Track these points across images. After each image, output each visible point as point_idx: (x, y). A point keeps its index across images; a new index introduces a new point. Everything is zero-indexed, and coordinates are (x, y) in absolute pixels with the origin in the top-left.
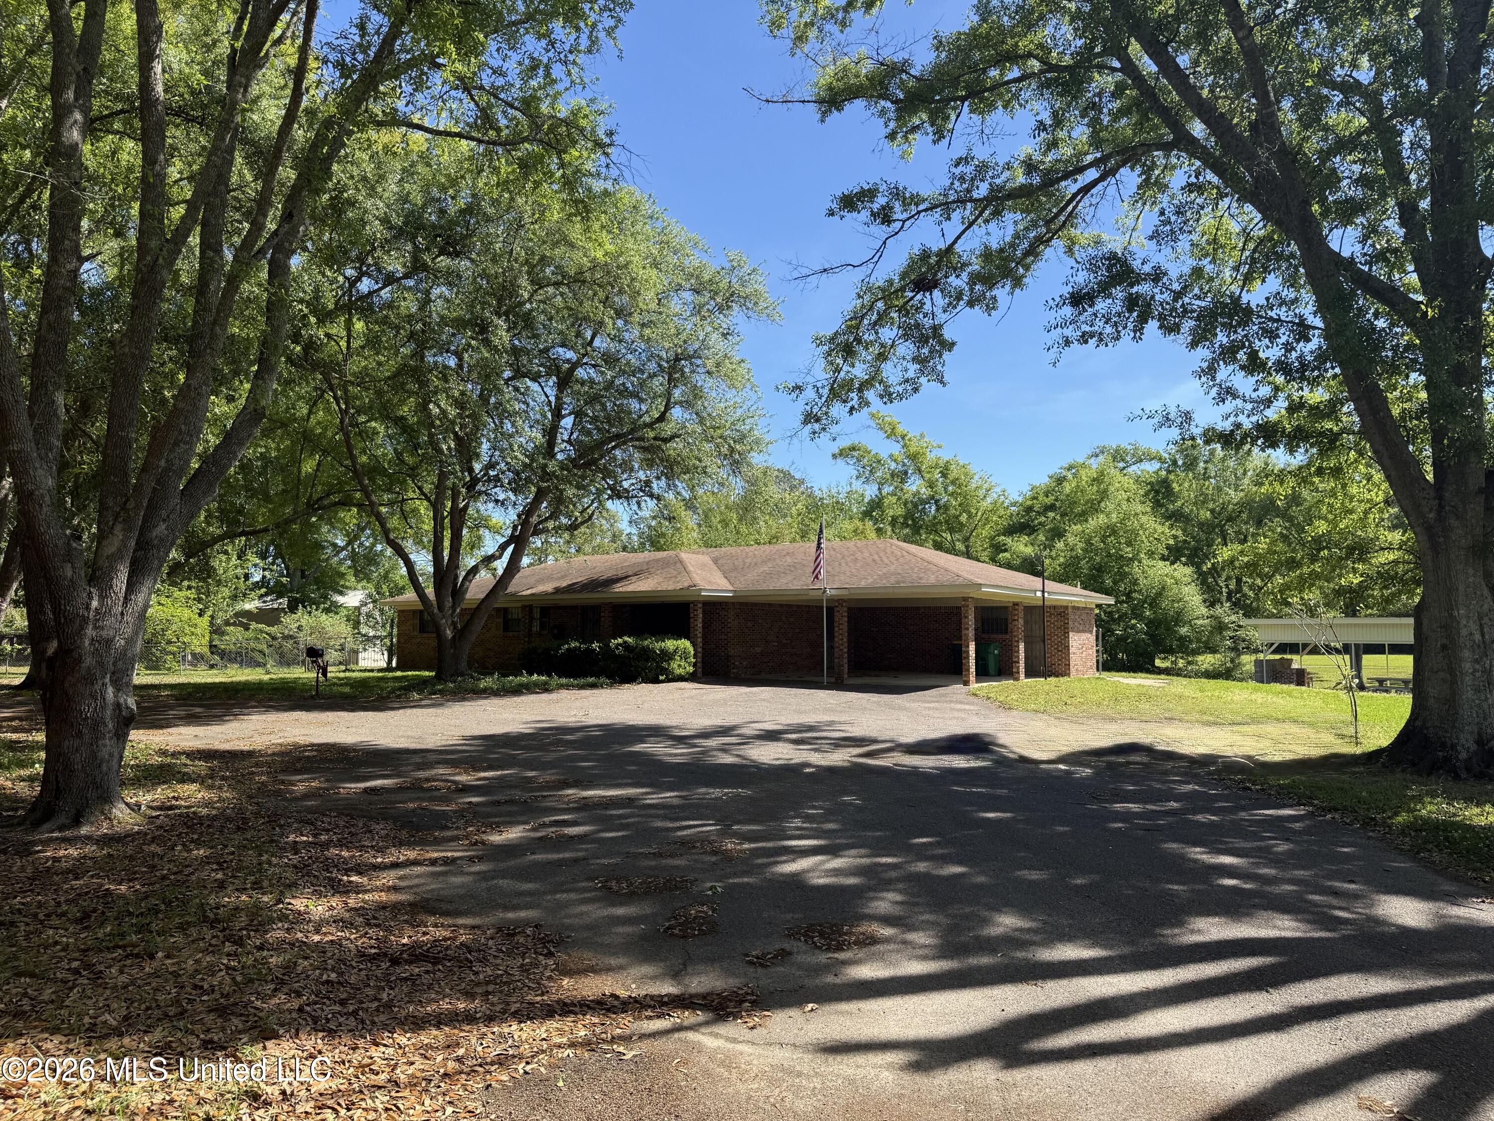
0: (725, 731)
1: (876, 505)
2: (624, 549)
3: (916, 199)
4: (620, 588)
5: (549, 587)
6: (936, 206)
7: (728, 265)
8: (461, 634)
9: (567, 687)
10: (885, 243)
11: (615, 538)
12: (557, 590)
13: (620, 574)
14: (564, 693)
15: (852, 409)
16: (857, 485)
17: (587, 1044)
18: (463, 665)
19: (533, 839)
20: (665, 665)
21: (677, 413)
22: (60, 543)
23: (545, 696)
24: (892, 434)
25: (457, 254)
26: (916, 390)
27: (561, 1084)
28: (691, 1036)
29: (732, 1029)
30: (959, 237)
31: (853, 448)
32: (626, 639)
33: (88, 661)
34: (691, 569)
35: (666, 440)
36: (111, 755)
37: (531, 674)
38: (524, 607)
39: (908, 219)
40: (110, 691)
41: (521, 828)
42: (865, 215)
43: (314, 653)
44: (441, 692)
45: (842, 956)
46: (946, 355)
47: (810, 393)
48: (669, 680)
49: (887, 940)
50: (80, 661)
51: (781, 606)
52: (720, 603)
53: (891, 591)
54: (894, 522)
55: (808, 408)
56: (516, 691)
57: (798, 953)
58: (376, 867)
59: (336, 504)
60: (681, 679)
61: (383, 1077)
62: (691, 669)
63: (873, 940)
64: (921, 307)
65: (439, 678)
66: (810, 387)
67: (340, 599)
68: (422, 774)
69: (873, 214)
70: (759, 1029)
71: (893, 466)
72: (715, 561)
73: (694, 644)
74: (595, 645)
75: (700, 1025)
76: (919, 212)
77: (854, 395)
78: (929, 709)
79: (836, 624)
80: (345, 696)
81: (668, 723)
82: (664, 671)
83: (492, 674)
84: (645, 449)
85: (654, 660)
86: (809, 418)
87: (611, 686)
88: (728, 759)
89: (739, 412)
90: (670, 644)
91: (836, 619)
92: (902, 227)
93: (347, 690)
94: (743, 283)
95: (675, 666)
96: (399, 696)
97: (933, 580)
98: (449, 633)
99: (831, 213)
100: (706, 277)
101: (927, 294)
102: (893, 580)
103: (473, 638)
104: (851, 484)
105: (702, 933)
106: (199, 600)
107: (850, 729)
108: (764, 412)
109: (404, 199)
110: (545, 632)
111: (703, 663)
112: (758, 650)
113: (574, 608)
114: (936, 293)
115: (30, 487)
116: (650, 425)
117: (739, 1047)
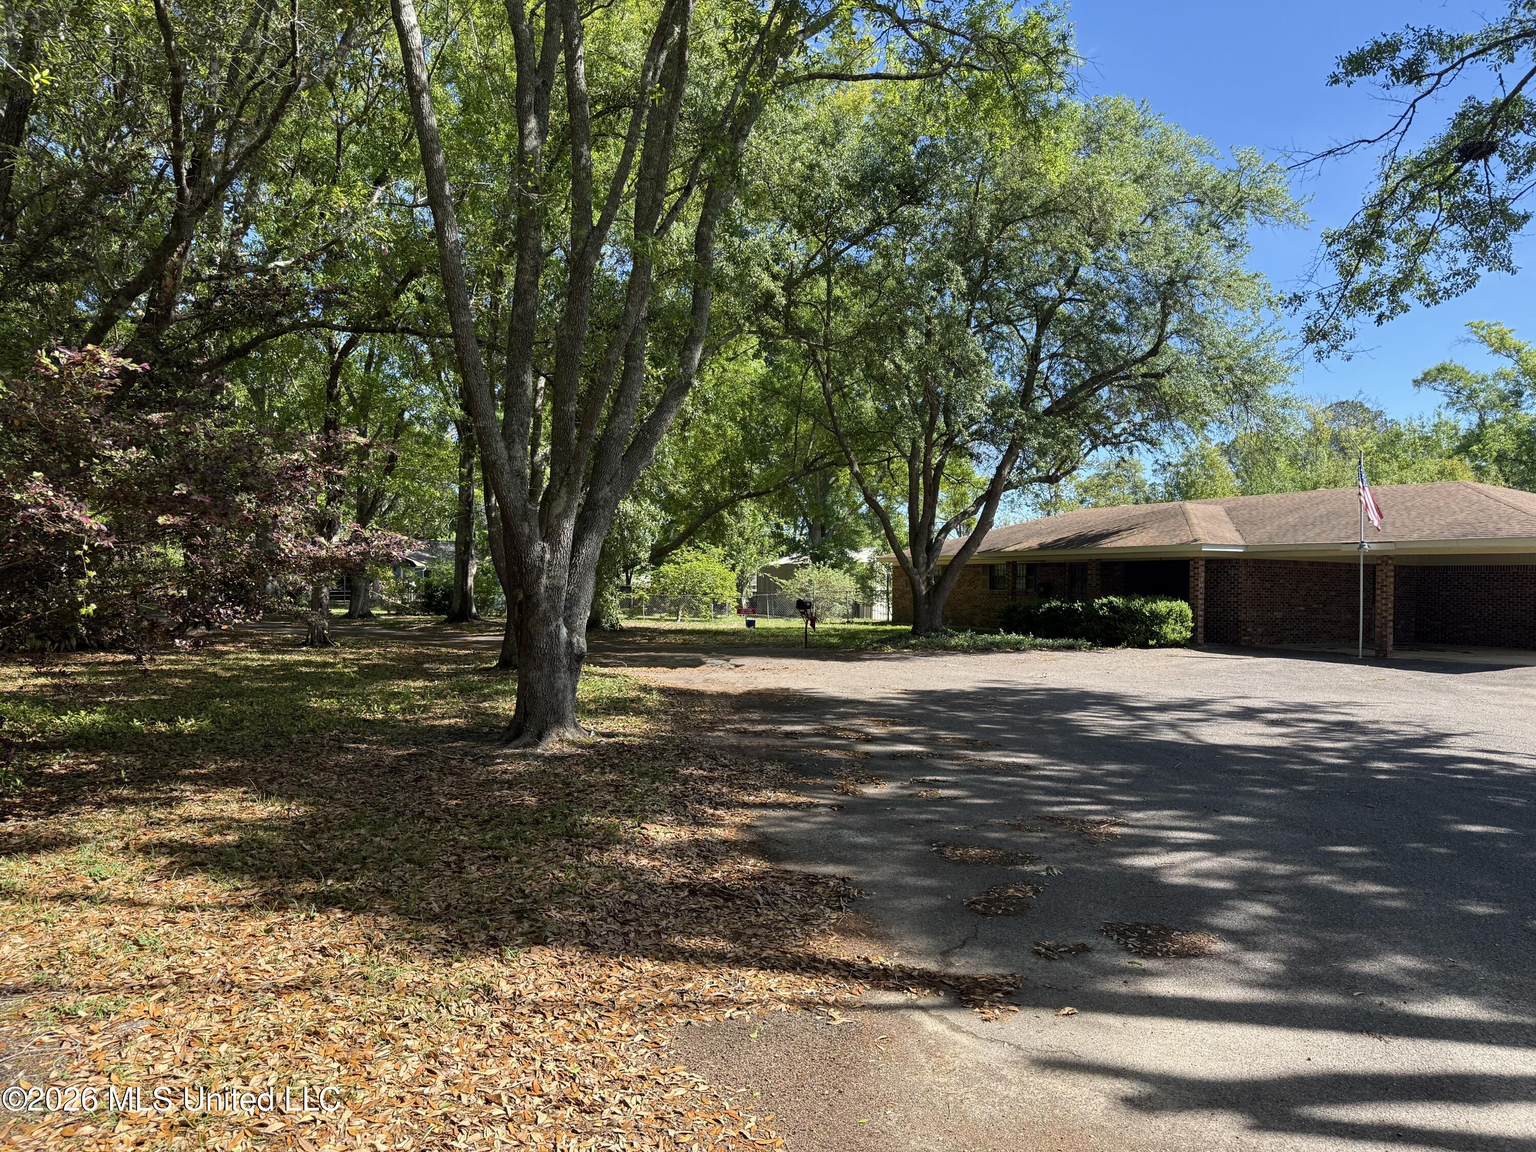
0: (1191, 705)
1: (1475, 437)
2: (1147, 500)
3: (1457, 45)
4: (1107, 544)
5: (1034, 543)
6: (1491, 47)
7: (1235, 167)
8: (935, 590)
9: (1040, 647)
10: (1413, 105)
11: (1136, 489)
12: (1042, 547)
13: (1112, 527)
14: (1035, 654)
15: (1380, 317)
16: (1449, 415)
17: (807, 1005)
18: (938, 621)
19: (902, 796)
20: (1155, 628)
21: (1174, 343)
22: (519, 504)
23: (1014, 656)
24: (1501, 347)
25: (918, 202)
26: (1470, 285)
27: (754, 1035)
28: (918, 1016)
29: (968, 1019)
30: (1524, 82)
31: (1442, 370)
32: (1112, 598)
33: (545, 606)
34: (1195, 521)
35: (1159, 376)
36: (565, 686)
37: (1009, 633)
38: (1008, 564)
39: (1446, 71)
40: (564, 631)
41: (893, 785)
42: (1383, 75)
43: (803, 607)
44: (914, 647)
45: (1146, 964)
46: (1513, 237)
47: (1313, 305)
48: (1161, 646)
49: (1217, 956)
50: (537, 605)
51: (1311, 564)
52: (1229, 561)
53: (1454, 545)
54: (1501, 458)
55: (1310, 322)
56: (987, 649)
57: (1100, 951)
58: (746, 805)
59: (830, 464)
60: (1176, 644)
61: (607, 995)
62: (1189, 635)
63: (1196, 953)
64: (1472, 180)
65: (914, 633)
66: (1313, 296)
67: (852, 554)
68: (841, 724)
69: (1395, 73)
70: (993, 1022)
71: (1501, 385)
72: (1229, 511)
73: (1193, 607)
74: (1078, 605)
75: (934, 1007)
76: (1463, 60)
77: (1384, 300)
78: (1490, 693)
79: (1378, 586)
80: (831, 646)
81: (1131, 691)
82: (1154, 635)
83: (965, 631)
84: (1138, 388)
85: (1143, 622)
86: (1313, 335)
87: (1090, 649)
88: (1169, 736)
89: (1249, 337)
90: (1162, 606)
91: (1379, 580)
92: (1438, 82)
93: (834, 640)
94: (1256, 184)
95: (1169, 630)
96: (875, 649)
97: (1517, 529)
98: (923, 589)
99: (1335, 80)
100: (1207, 185)
101: (1481, 163)
102: (1458, 531)
103: (947, 594)
104: (1439, 415)
105: (1006, 913)
106: (731, 556)
107: (1354, 711)
108: (1283, 333)
109: (864, 153)
110: (1031, 590)
111: (1206, 627)
112: (1279, 615)
113: (1060, 565)
114: (1494, 159)
115: (493, 457)
116: (1143, 360)
117: (958, 1037)
